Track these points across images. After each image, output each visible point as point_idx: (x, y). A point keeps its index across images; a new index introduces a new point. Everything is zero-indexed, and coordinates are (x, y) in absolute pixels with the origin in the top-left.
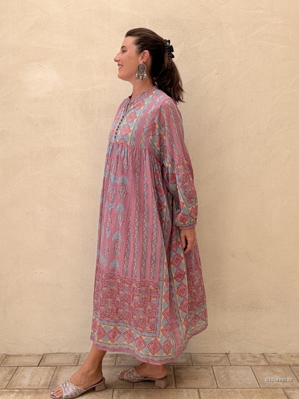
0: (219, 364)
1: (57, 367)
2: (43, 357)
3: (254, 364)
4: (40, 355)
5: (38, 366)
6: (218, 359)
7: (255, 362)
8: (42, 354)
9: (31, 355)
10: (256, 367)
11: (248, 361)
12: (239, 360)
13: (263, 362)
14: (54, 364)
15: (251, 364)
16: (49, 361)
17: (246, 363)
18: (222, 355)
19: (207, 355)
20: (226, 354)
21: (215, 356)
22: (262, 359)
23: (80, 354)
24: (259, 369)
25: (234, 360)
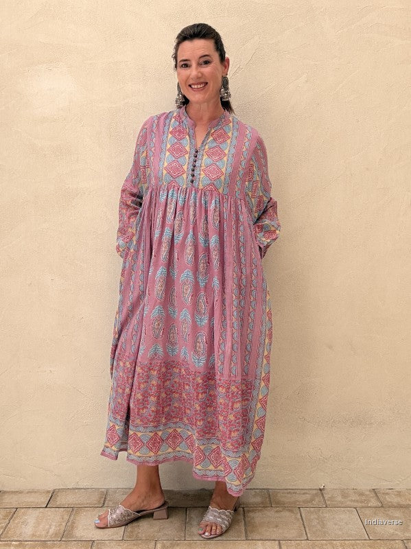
0: (310, 505)
1: (74, 509)
2: (53, 495)
3: (360, 505)
4: (48, 492)
5: (46, 507)
6: (308, 497)
7: (362, 502)
8: (51, 489)
9: (35, 492)
10: (363, 510)
11: (352, 501)
12: (339, 498)
13: (373, 502)
14: (69, 504)
15: (356, 504)
16: (61, 500)
17: (348, 503)
18: (314, 492)
19: (292, 491)
20: (320, 490)
21: (304, 494)
22: (373, 497)
23: (107, 490)
24: (367, 511)
25: (332, 499)
